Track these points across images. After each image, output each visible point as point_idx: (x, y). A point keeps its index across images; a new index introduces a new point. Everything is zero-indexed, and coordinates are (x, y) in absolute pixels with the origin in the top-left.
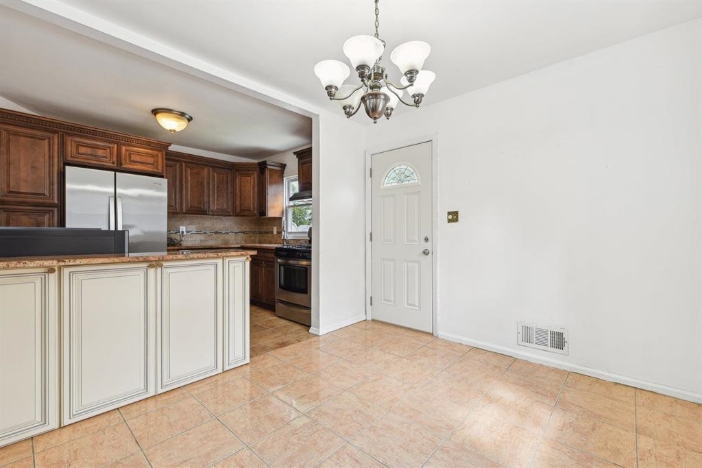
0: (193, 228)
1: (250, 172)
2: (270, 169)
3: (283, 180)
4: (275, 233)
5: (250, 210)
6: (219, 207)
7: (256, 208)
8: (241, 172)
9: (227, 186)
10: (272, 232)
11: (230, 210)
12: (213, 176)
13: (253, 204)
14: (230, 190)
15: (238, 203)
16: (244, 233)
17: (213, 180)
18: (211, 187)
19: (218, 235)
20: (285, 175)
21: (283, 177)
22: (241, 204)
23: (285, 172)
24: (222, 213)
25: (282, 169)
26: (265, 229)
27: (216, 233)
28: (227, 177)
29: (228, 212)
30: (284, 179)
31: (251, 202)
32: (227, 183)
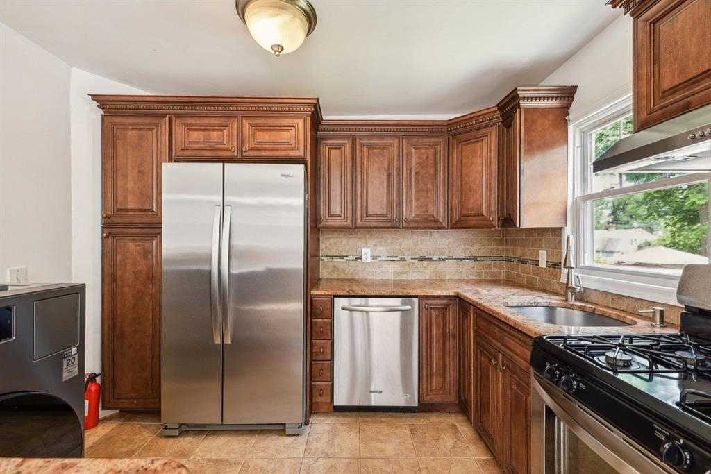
0: (383, 252)
1: (483, 131)
2: (528, 110)
3: (567, 132)
4: (543, 264)
5: (483, 215)
6: (418, 213)
7: (493, 209)
8: (464, 136)
9: (436, 171)
10: (536, 262)
11: (441, 216)
12: (409, 155)
13: (488, 201)
14: (441, 177)
15: (456, 201)
16: (475, 259)
17: (409, 162)
18: (405, 175)
19: (426, 263)
20: (571, 117)
21: (566, 123)
22: (461, 202)
23: (572, 110)
24: (428, 224)
25: (565, 103)
26: (518, 252)
27: (422, 259)
28: (435, 153)
29: (437, 222)
30: (570, 128)
31: (484, 199)
32: (436, 164)
